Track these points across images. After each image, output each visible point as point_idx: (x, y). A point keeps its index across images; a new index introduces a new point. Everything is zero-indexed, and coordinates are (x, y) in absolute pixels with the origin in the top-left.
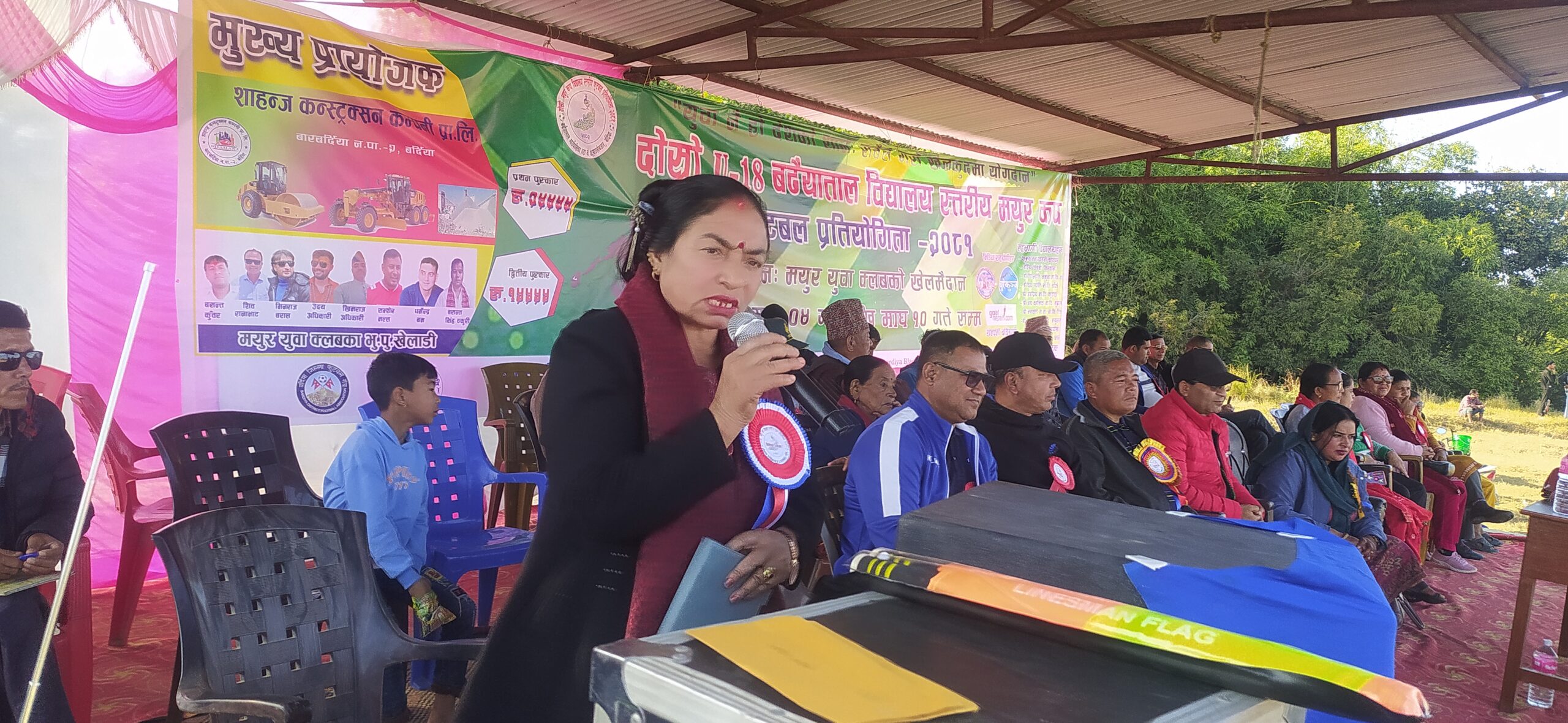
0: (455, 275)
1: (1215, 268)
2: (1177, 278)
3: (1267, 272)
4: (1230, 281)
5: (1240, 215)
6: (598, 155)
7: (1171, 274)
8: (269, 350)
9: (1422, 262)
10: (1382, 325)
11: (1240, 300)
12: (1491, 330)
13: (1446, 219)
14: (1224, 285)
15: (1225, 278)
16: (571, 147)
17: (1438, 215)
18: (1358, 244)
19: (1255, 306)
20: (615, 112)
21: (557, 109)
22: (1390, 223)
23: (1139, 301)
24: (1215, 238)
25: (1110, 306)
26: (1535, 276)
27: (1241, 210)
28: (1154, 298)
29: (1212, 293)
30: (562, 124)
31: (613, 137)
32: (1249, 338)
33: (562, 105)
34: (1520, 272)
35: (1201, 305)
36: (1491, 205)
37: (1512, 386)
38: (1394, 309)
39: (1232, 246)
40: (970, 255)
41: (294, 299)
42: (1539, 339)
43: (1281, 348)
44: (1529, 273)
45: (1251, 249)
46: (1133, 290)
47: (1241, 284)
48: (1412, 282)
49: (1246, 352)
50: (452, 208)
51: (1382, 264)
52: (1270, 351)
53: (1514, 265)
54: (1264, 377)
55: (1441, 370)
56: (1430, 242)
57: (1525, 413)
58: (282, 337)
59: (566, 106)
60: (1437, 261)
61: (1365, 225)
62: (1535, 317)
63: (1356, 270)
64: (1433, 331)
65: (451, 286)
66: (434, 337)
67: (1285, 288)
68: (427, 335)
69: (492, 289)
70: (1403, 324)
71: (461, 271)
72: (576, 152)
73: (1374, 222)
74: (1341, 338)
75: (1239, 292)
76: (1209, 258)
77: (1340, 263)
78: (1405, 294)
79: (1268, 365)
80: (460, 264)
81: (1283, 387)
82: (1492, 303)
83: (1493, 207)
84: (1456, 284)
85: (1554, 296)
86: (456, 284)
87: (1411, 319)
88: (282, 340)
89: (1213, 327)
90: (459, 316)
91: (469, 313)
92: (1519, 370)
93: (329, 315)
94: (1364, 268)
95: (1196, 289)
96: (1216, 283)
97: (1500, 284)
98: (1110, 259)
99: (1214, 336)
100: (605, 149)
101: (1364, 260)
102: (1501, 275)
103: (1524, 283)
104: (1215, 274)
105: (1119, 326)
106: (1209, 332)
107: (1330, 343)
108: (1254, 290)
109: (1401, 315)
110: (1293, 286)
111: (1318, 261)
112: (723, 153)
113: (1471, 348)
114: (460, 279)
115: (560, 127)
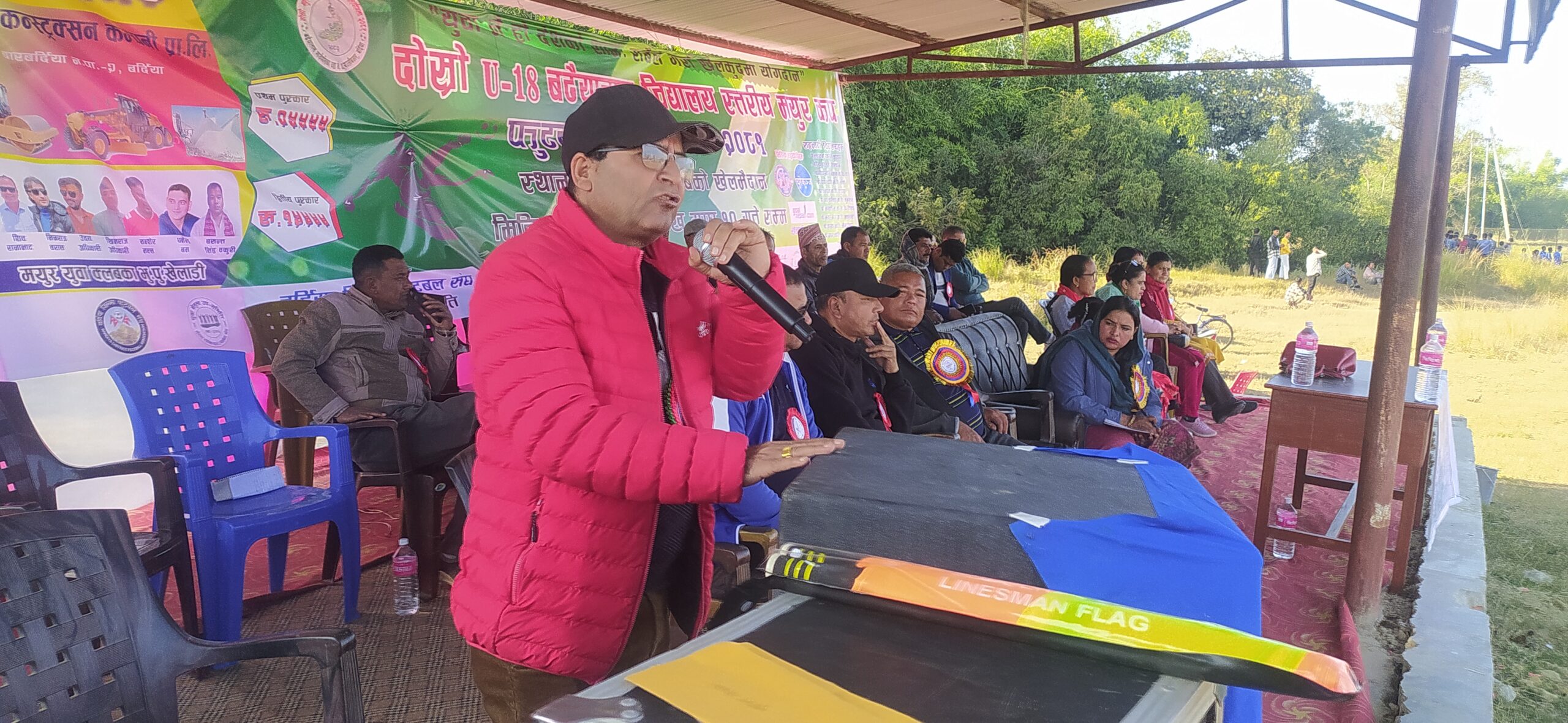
0: (212, 201)
1: (965, 154)
2: (931, 166)
3: (1010, 158)
4: (979, 166)
5: (984, 102)
6: (350, 68)
7: (925, 163)
8: (56, 286)
9: (1144, 142)
10: (1111, 203)
11: (989, 185)
12: (1203, 202)
13: (1163, 100)
14: (974, 170)
15: (974, 163)
16: (320, 62)
17: (1156, 96)
18: (1088, 127)
19: (1001, 190)
20: (365, 20)
21: (299, 18)
22: (1115, 105)
23: (897, 190)
24: (962, 126)
25: (871, 196)
26: (1239, 150)
27: (984, 98)
28: (911, 187)
29: (963, 179)
30: (306, 35)
31: (365, 48)
32: (998, 221)
33: (303, 13)
34: (1226, 147)
35: (954, 191)
36: (1200, 85)
37: (1222, 253)
38: (1121, 187)
39: (979, 132)
40: (764, 153)
41: (60, 230)
42: (1243, 208)
43: (1026, 229)
44: (1233, 147)
45: (995, 135)
46: (891, 179)
47: (988, 170)
48: (1136, 161)
49: (996, 235)
50: (190, 132)
51: (1110, 145)
52: (1017, 233)
53: (1221, 141)
54: (1013, 258)
55: (1163, 242)
56: (1149, 122)
57: (1235, 277)
58: (64, 271)
59: (308, 14)
60: (1158, 140)
61: (1093, 109)
62: (1240, 188)
63: (1087, 152)
64: (1155, 206)
65: (209, 214)
66: (202, 268)
67: (1026, 170)
68: (195, 266)
69: (261, 214)
70: (1130, 201)
71: (220, 197)
72: (326, 66)
73: (1100, 105)
74: (1077, 217)
75: (987, 177)
76: (958, 144)
77: (1073, 146)
78: (1130, 173)
79: (1015, 246)
80: (218, 189)
81: (1030, 266)
82: (1204, 176)
83: (1202, 86)
84: (1172, 160)
85: (1255, 168)
86: (214, 211)
87: (1136, 196)
88: (66, 275)
89: (966, 213)
90: (221, 245)
91: (236, 242)
92: (1228, 237)
93: (98, 248)
94: (1094, 149)
95: (949, 176)
96: (967, 169)
97: (1210, 158)
98: (869, 150)
99: (967, 221)
100: (358, 61)
101: (1094, 142)
102: (1210, 150)
103: (1230, 157)
104: (965, 160)
105: (881, 215)
106: (962, 218)
107: (1068, 221)
108: (1001, 175)
109: (1127, 192)
110: (1034, 169)
111: (1055, 144)
112: (492, 61)
113: (1187, 219)
114: (219, 205)
115: (303, 38)
